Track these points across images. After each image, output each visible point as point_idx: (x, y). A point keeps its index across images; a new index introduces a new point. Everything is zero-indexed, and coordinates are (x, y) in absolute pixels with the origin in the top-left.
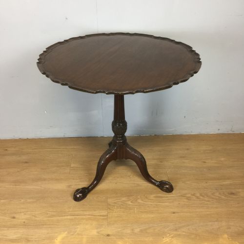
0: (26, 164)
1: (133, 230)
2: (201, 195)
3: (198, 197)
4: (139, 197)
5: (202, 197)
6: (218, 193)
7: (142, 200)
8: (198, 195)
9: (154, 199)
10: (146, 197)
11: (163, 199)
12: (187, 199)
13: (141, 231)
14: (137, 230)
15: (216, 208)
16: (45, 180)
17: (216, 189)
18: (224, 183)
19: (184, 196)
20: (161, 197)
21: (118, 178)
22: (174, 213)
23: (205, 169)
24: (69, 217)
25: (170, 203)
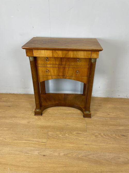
0: (9, 107)
1: (59, 153)
2: (104, 135)
3: (102, 136)
4: (67, 132)
5: (104, 136)
6: (115, 134)
7: (68, 135)
8: (102, 134)
9: (75, 134)
10: (71, 133)
11: (81, 135)
12: (95, 136)
13: (64, 155)
14: (62, 154)
15: (113, 144)
16: (16, 117)
17: (114, 132)
18: (119, 128)
19: (93, 135)
20: (80, 134)
21: (57, 119)
22: (86, 145)
23: (108, 119)
24: (24, 141)
25: (84, 138)
